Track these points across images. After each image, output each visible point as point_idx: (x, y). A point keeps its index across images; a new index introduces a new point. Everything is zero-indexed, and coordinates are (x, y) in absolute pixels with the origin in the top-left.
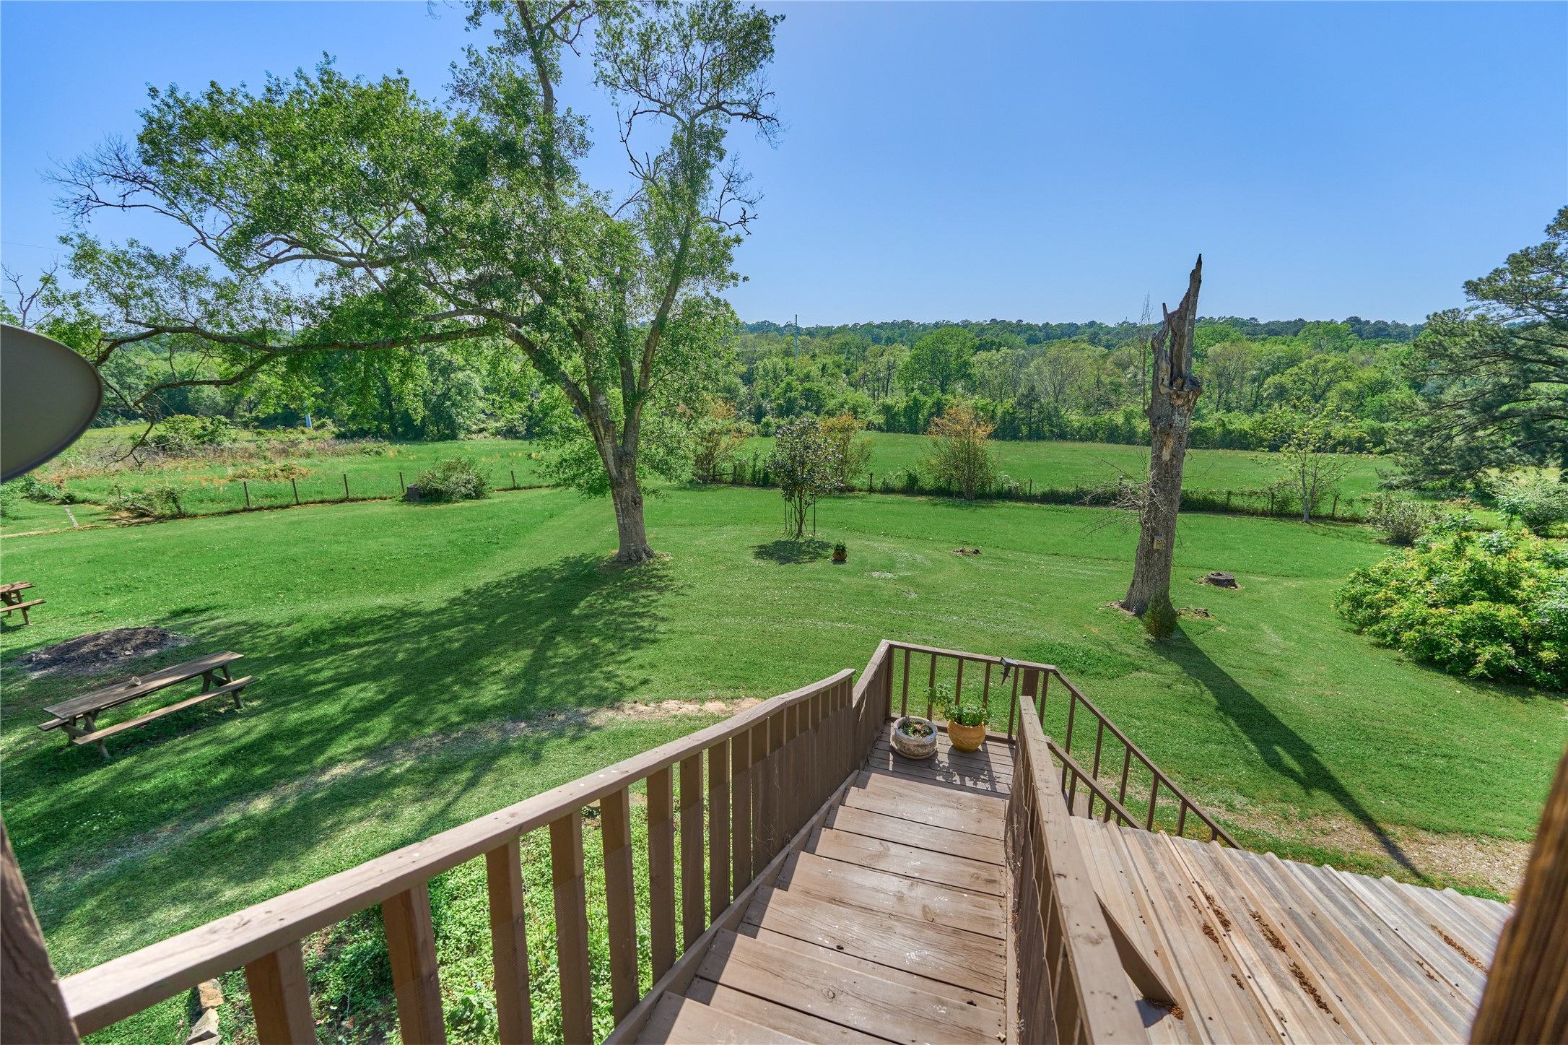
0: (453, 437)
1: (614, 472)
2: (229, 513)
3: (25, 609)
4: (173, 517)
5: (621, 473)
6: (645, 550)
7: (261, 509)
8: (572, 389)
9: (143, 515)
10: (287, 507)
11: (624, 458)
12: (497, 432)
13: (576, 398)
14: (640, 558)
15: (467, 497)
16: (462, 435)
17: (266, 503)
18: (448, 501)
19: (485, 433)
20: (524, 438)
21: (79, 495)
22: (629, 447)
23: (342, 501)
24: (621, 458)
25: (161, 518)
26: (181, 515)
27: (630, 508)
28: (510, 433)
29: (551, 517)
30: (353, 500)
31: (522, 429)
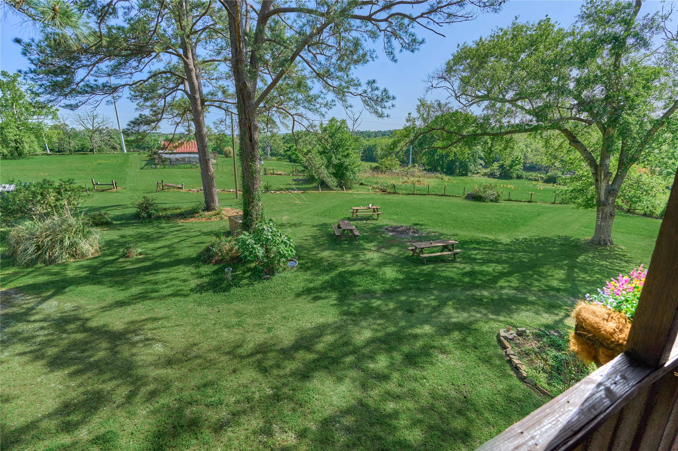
0: (466, 175)
1: (603, 198)
2: (408, 194)
3: (378, 214)
4: (394, 193)
5: (607, 199)
6: (609, 240)
7: (417, 194)
8: (588, 155)
9: (384, 191)
10: (425, 195)
11: (612, 192)
12: (485, 175)
13: (590, 160)
14: (606, 244)
15: (492, 201)
16: (469, 174)
17: (418, 192)
18: (484, 201)
19: (479, 175)
20: (498, 178)
21: (365, 183)
22: (616, 187)
23: (442, 195)
24: (609, 192)
25: (390, 193)
26: (395, 193)
27: (608, 218)
28: (492, 175)
29: (539, 215)
30: (446, 196)
31: (498, 174)
